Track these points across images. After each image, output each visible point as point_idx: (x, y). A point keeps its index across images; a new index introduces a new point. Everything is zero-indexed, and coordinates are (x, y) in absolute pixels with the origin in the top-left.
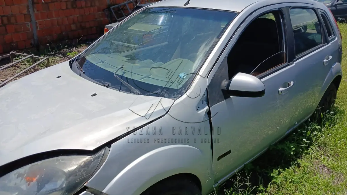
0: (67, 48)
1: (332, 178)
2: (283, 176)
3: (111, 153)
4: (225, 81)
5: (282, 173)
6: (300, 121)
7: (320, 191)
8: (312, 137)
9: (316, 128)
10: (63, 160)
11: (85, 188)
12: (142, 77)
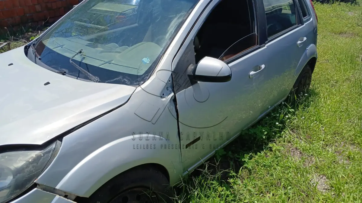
0: (32, 32)
1: (302, 161)
2: (255, 161)
3: (63, 147)
4: (192, 66)
5: (253, 157)
6: (273, 105)
7: (290, 174)
8: (285, 120)
9: (290, 111)
10: (9, 156)
11: (35, 185)
12: (103, 62)
